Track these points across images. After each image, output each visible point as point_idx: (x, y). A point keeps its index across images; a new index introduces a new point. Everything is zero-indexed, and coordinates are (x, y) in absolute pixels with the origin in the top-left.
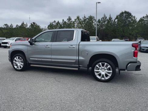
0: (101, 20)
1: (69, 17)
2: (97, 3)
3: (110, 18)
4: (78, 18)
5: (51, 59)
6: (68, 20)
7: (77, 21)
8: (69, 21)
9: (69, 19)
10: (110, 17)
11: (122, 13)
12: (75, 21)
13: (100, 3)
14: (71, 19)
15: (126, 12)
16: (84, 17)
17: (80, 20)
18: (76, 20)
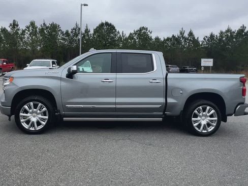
0: (72, 32)
1: (14, 21)
2: (82, 5)
3: (87, 31)
4: (32, 24)
5: (115, 103)
6: (11, 27)
7: (30, 29)
8: (15, 28)
9: (14, 25)
10: (87, 29)
11: (102, 25)
12: (26, 30)
13: (87, 5)
14: (17, 25)
15: (107, 24)
16: (44, 24)
17: (36, 28)
18: (28, 27)
